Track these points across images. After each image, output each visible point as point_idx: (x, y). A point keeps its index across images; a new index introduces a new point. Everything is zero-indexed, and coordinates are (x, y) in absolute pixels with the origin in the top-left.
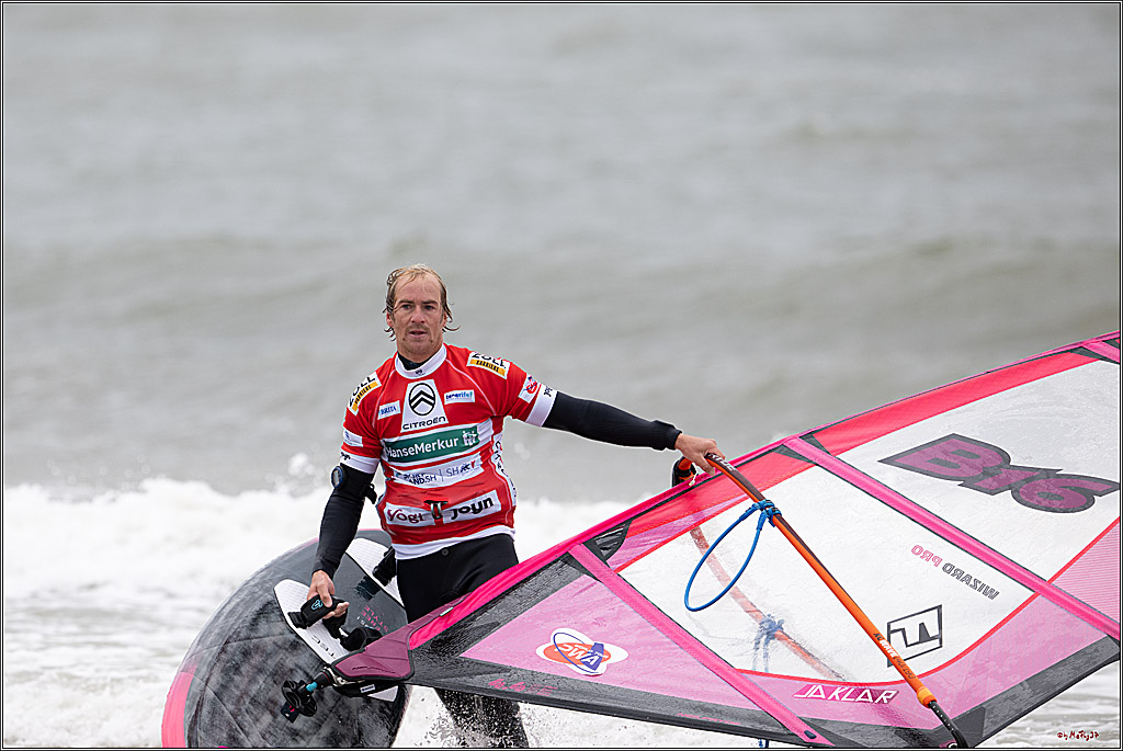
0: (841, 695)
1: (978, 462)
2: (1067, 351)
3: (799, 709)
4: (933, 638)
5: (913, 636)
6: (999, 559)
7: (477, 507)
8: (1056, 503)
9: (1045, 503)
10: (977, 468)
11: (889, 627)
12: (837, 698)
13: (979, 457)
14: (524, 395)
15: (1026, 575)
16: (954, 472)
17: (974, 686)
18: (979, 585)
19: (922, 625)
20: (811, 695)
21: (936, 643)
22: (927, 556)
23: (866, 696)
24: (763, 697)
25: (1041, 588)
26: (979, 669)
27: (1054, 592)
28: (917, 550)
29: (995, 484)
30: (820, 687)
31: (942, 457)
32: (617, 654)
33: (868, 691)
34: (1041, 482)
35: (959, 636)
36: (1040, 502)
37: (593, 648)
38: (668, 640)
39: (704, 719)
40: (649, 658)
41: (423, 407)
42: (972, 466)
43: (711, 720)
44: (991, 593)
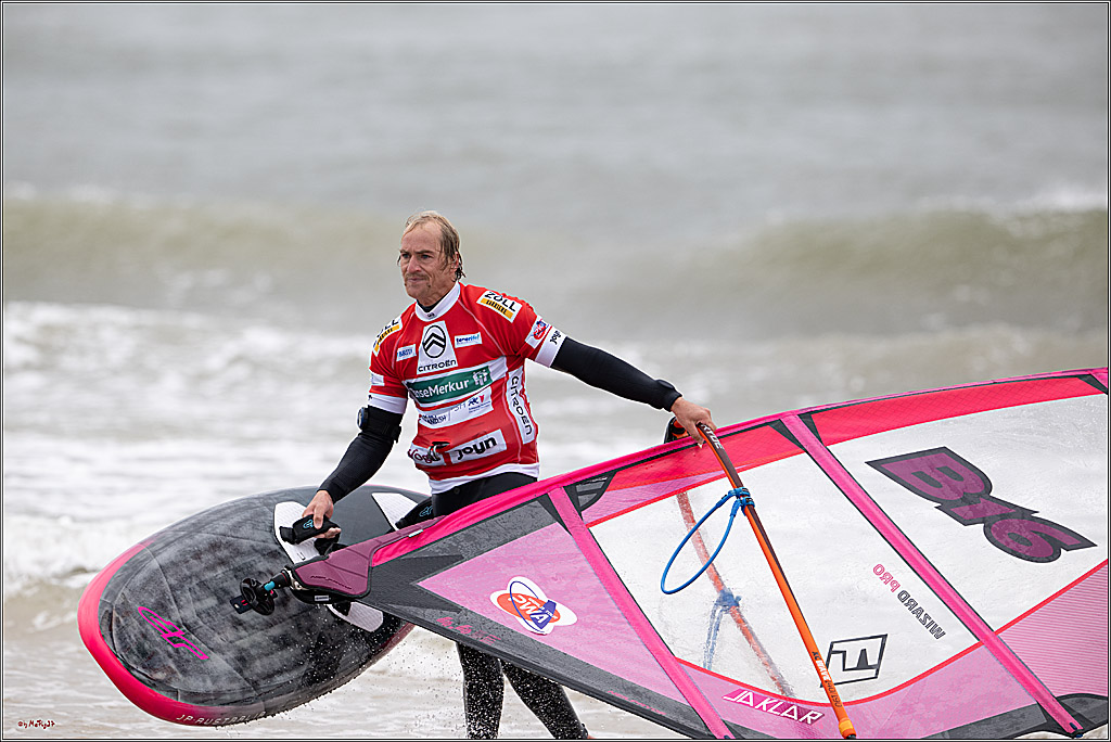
0: (768, 706)
1: (960, 485)
2: (1075, 376)
3: (725, 712)
4: (871, 667)
5: (852, 662)
6: (954, 598)
7: (479, 448)
8: (1024, 549)
9: (1013, 546)
10: (958, 492)
11: (832, 646)
12: (764, 709)
13: (962, 479)
14: (530, 340)
15: (975, 620)
16: (934, 491)
17: (898, 725)
18: (928, 621)
19: (864, 651)
20: (740, 701)
21: (872, 672)
22: (887, 578)
23: (792, 713)
24: (694, 692)
25: (987, 639)
26: (906, 708)
27: (998, 645)
28: (879, 570)
29: (971, 514)
30: (751, 694)
31: (928, 471)
32: (567, 616)
33: (795, 707)
34: (1015, 521)
35: (896, 671)
36: (1008, 543)
37: (545, 605)
38: (619, 612)
39: (632, 702)
40: (596, 627)
41: (436, 350)
42: (954, 489)
43: (639, 704)
44: (938, 633)
